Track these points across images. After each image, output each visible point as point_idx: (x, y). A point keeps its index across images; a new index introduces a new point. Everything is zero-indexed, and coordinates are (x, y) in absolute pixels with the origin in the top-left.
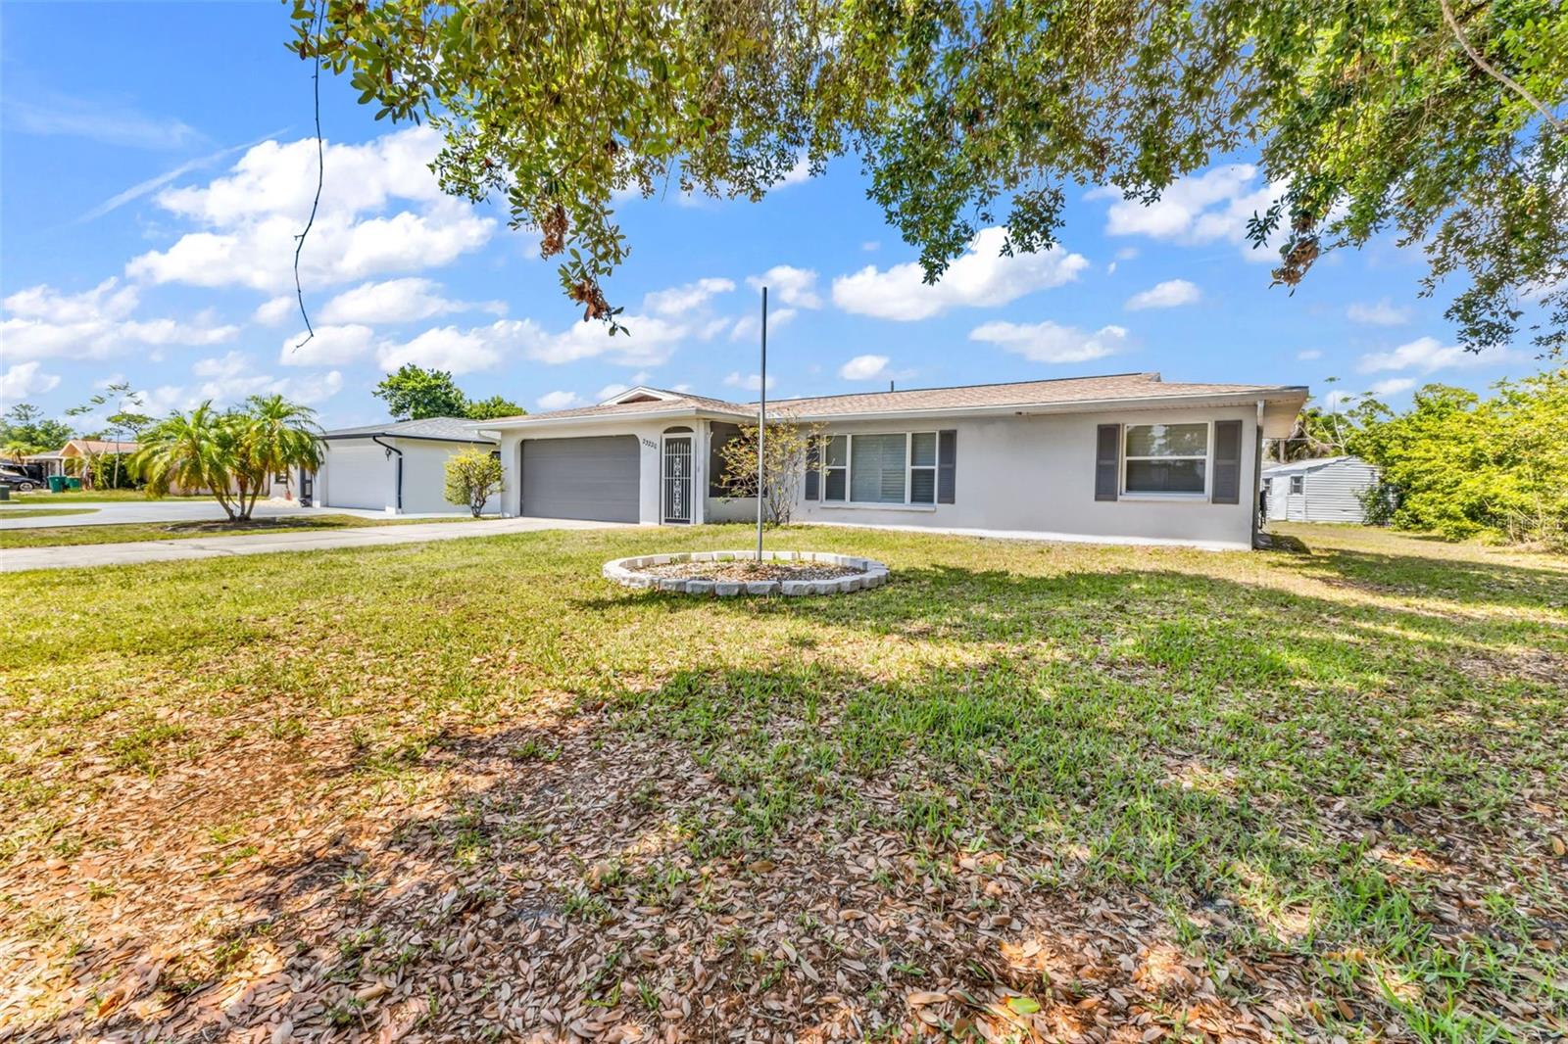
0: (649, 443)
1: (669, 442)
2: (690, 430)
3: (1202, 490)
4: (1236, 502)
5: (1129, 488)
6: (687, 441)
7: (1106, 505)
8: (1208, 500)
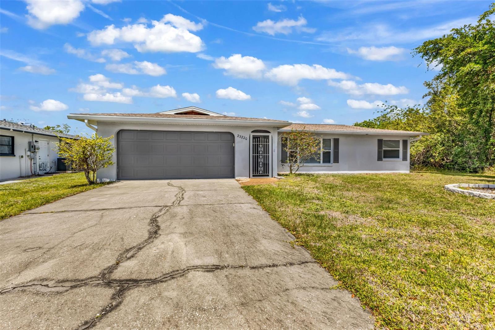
0: (242, 137)
1: (254, 137)
2: (269, 132)
3: (399, 157)
4: (407, 161)
5: (384, 157)
6: (267, 137)
7: (380, 162)
8: (402, 160)
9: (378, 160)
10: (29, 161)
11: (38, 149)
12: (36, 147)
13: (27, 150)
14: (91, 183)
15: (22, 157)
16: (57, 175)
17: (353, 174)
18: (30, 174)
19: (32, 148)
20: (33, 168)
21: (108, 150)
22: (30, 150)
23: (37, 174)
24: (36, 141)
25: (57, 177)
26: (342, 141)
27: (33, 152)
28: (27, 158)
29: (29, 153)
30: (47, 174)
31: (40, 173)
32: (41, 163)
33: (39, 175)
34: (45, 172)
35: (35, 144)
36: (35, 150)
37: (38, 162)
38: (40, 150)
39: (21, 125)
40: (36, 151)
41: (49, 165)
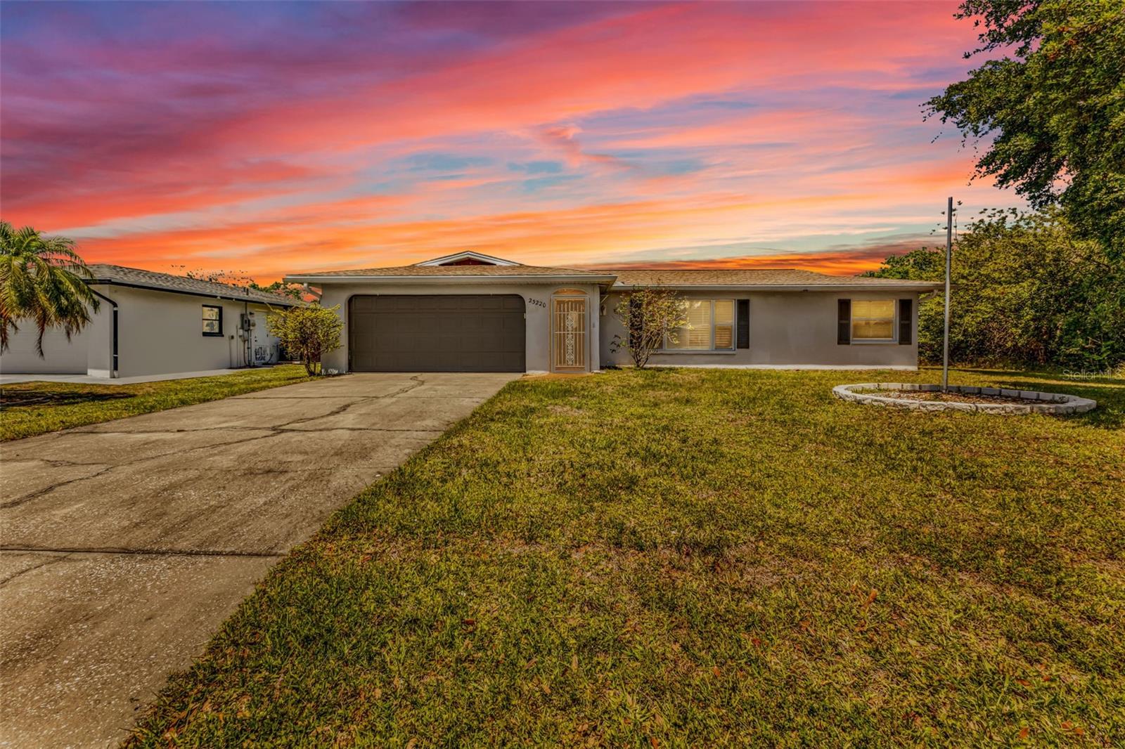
0: (536, 303)
1: (558, 303)
2: (583, 293)
3: (890, 337)
4: (910, 344)
5: (854, 336)
6: (580, 302)
7: (843, 347)
8: (897, 342)
9: (839, 343)
10: (242, 343)
11: (254, 325)
12: (251, 322)
13: (239, 326)
14: (312, 374)
15: (232, 337)
16: (280, 366)
17: (758, 370)
18: (243, 364)
19: (246, 324)
20: (246, 355)
21: (334, 327)
22: (242, 328)
23: (252, 364)
24: (251, 314)
25: (278, 370)
26: (756, 305)
27: (247, 331)
28: (239, 339)
29: (241, 332)
30: (266, 364)
31: (257, 363)
32: (257, 347)
33: (254, 367)
34: (263, 361)
35: (249, 317)
36: (249, 326)
37: (254, 346)
38: (256, 327)
39: (231, 288)
40: (251, 328)
41: (268, 352)
